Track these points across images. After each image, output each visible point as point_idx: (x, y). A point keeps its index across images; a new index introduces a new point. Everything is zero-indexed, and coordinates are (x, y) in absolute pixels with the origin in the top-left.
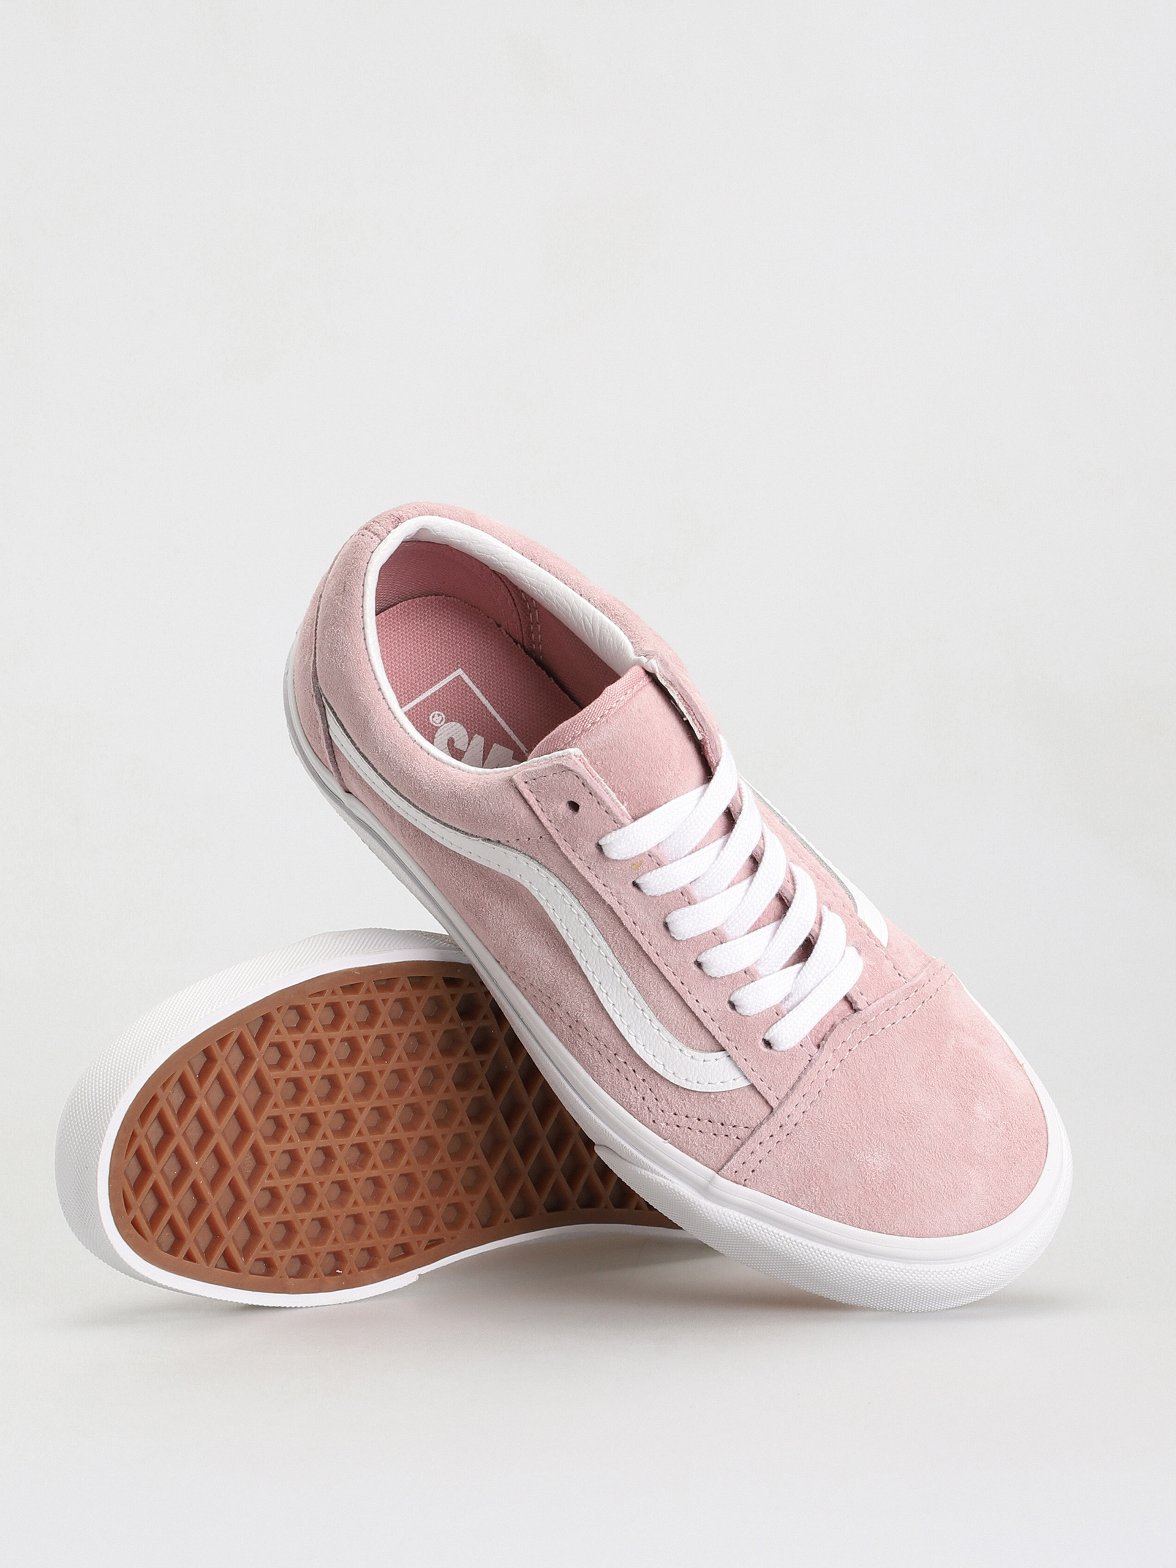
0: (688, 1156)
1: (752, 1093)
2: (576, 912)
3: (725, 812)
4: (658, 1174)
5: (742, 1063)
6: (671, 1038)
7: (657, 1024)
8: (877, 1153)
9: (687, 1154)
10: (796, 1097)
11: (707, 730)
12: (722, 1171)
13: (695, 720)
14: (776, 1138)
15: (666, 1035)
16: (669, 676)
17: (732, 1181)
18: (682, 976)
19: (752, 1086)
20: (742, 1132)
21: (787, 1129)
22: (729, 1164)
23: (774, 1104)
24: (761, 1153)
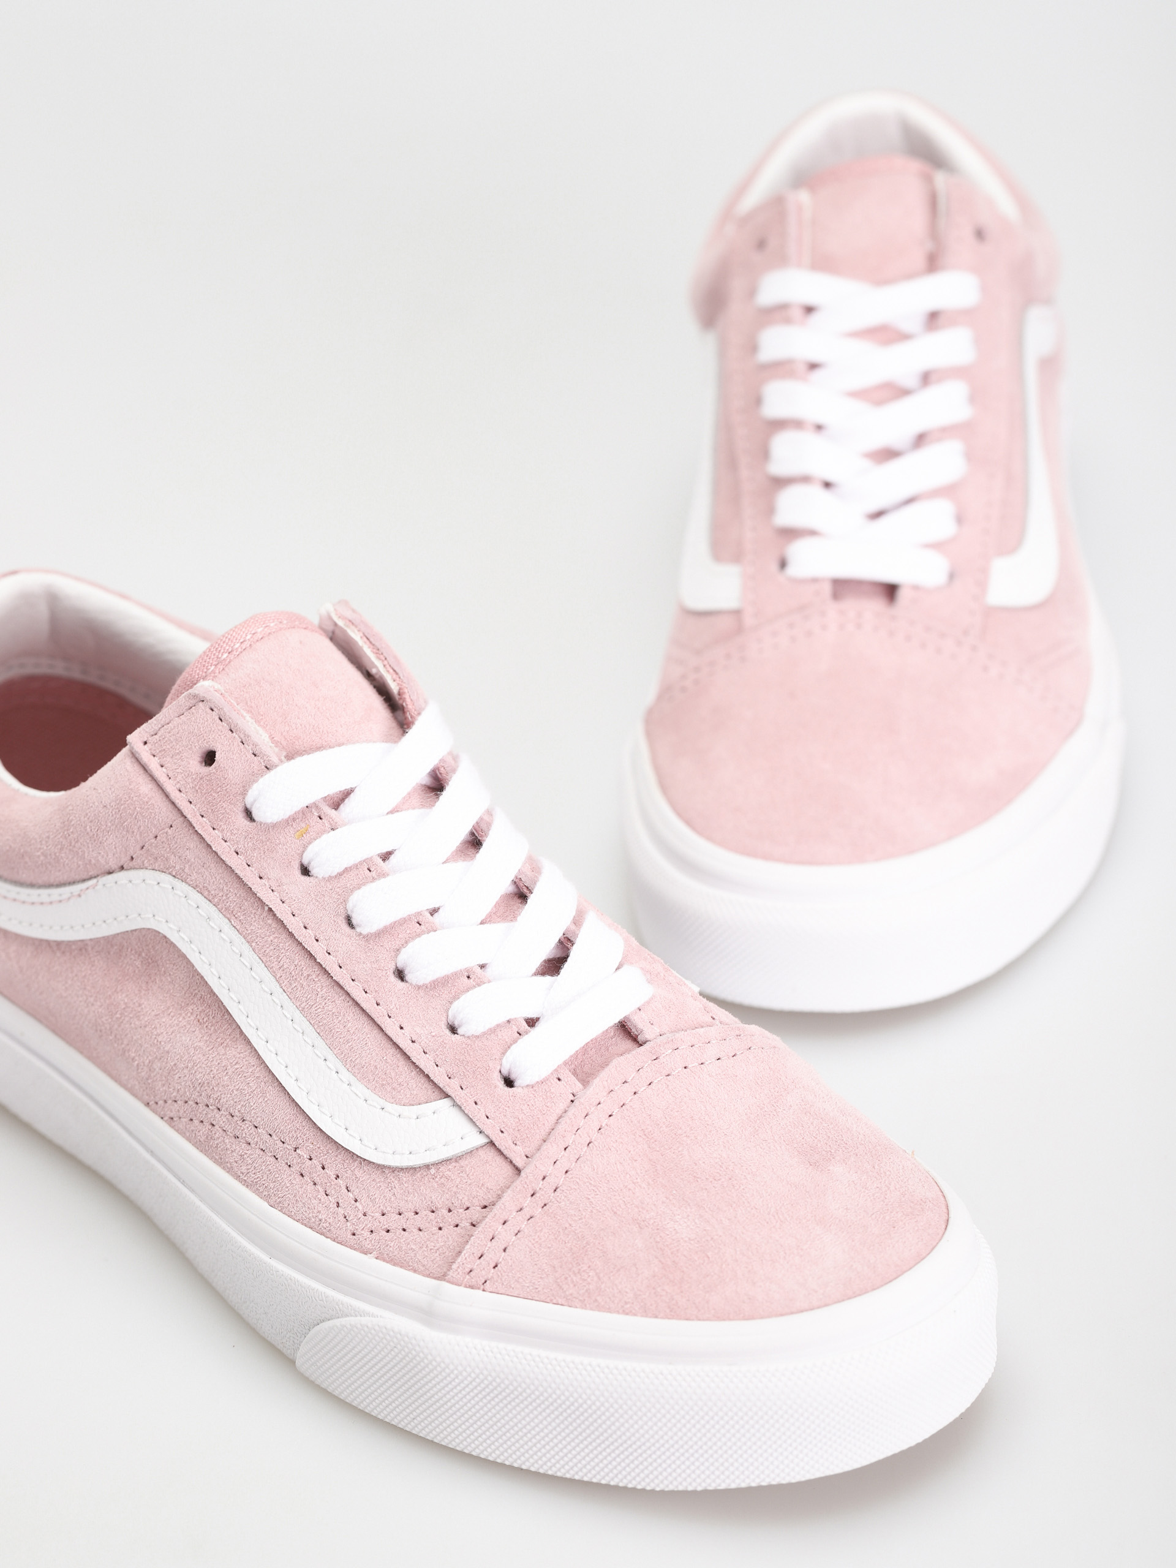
0: (402, 1270)
1: (490, 1154)
2: (227, 939)
3: (430, 772)
4: (364, 1314)
5: (470, 1108)
6: (368, 1093)
7: (346, 1075)
8: (679, 1217)
9: (401, 1267)
10: (552, 1149)
11: (404, 676)
12: (451, 1273)
13: (388, 666)
14: (527, 1212)
15: (360, 1088)
16: (349, 614)
17: (466, 1287)
18: (376, 991)
19: (492, 1143)
20: (475, 1213)
21: (543, 1195)
22: (459, 1260)
23: (519, 1162)
24: (505, 1235)
